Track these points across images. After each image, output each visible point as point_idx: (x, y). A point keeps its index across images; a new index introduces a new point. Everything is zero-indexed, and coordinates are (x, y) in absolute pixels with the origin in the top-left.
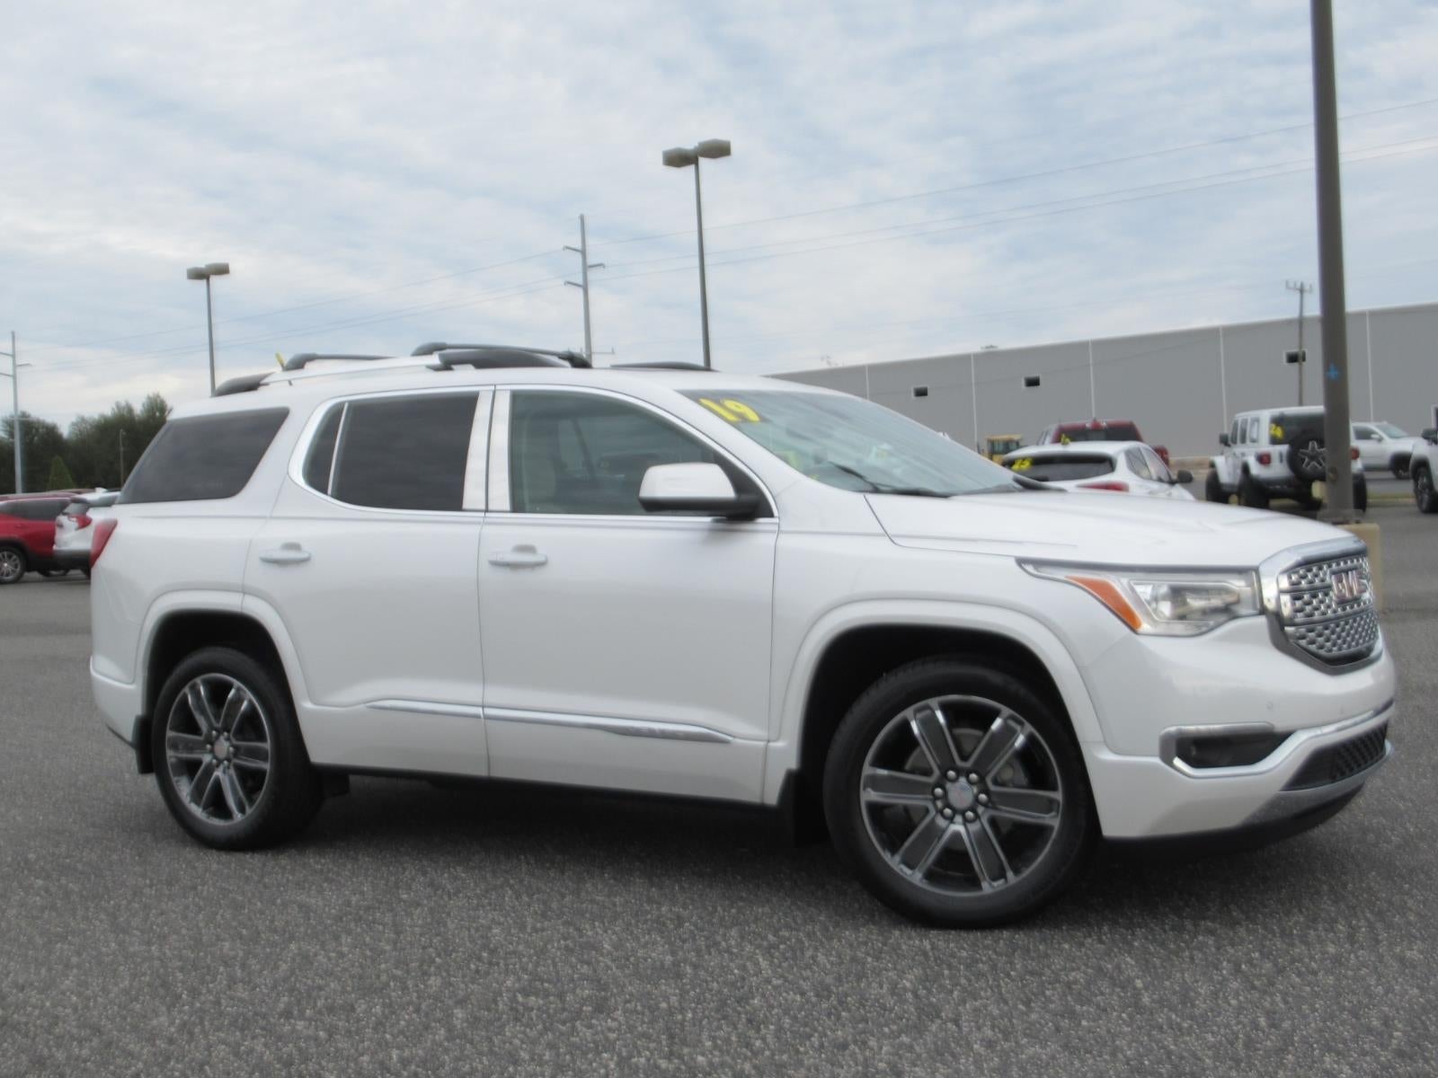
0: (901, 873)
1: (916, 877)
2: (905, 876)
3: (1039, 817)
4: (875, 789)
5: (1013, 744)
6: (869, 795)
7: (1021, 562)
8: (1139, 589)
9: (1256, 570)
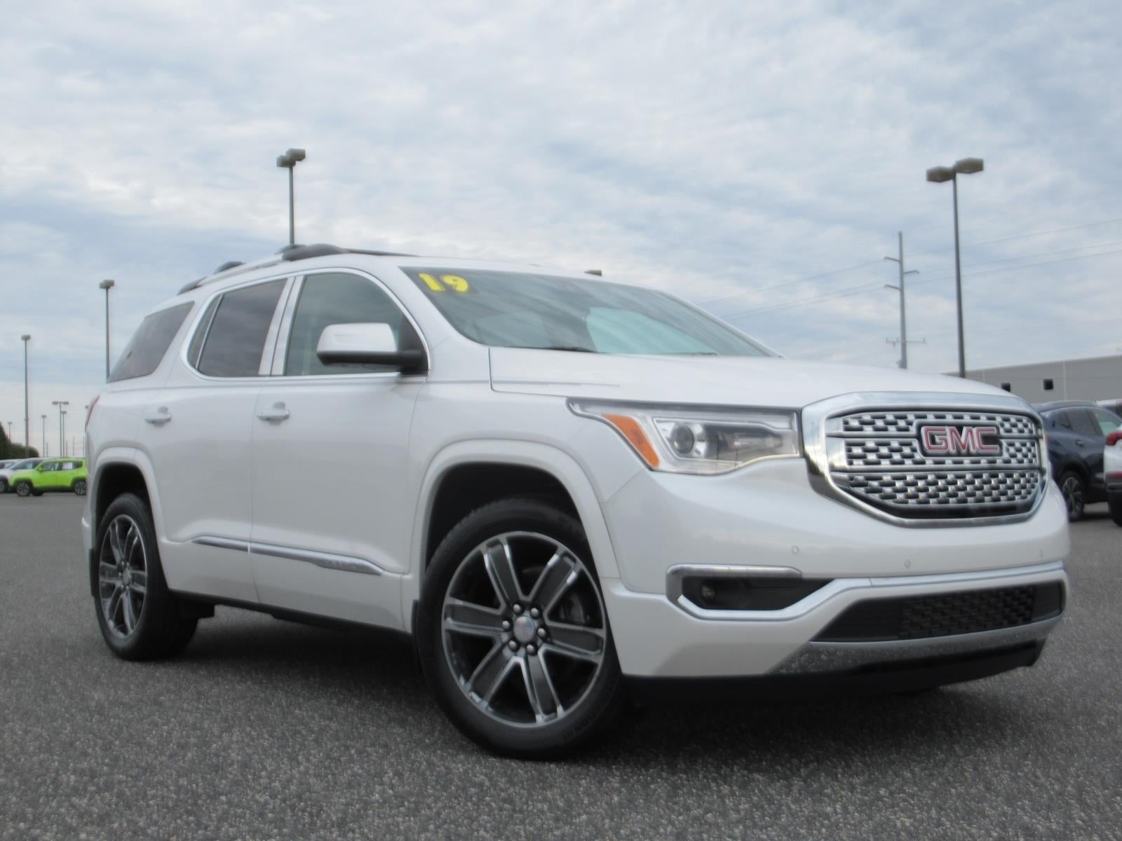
0: (471, 701)
1: (482, 705)
2: (474, 704)
3: (586, 654)
4: (453, 617)
5: (566, 581)
6: (449, 623)
7: (571, 401)
8: (660, 426)
9: (799, 413)
